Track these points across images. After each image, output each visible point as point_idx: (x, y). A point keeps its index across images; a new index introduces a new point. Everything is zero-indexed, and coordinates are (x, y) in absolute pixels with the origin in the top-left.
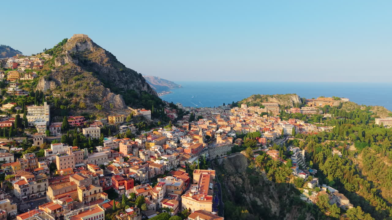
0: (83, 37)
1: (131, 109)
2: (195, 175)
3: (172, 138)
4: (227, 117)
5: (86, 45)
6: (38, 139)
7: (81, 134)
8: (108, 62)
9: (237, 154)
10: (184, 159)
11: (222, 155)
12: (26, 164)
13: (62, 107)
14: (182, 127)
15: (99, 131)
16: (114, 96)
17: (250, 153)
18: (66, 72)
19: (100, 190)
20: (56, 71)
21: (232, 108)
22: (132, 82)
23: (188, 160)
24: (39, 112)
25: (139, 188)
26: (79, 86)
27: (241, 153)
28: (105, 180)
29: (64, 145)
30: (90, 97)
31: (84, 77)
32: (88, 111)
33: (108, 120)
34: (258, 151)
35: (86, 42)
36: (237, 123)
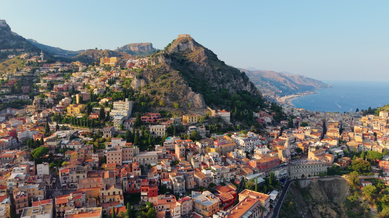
0: (185, 37)
1: (210, 109)
2: (241, 196)
3: (244, 145)
4: (352, 126)
5: (188, 45)
6: (107, 132)
7: (146, 131)
8: (205, 61)
9: (336, 178)
10: (242, 173)
11: (309, 176)
12: (82, 154)
13: (142, 103)
14: (269, 134)
15: (165, 130)
16: (194, 95)
17: (355, 179)
18: (156, 71)
19: (119, 192)
20: (147, 70)
21: (364, 115)
22: (228, 81)
23: (246, 175)
24: (122, 107)
25: (162, 199)
26: (163, 84)
27: (342, 177)
28: (135, 182)
29: (122, 141)
30: (170, 95)
31: (170, 76)
32: (166, 109)
33: (182, 119)
34: (372, 178)
35: (187, 41)
36: (355, 136)
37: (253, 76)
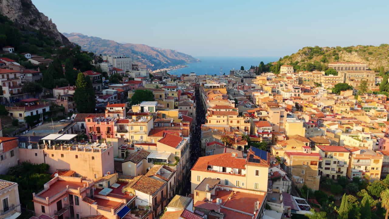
37: (123, 48)
